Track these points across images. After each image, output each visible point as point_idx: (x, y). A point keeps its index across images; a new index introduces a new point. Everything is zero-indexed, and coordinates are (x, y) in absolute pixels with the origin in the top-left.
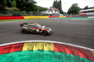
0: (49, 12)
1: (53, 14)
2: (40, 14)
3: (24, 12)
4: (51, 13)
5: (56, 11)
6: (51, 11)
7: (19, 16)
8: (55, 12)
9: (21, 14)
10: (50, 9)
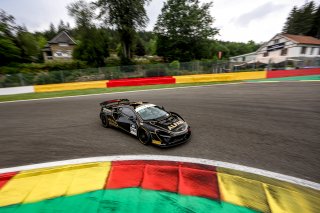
0: (266, 55)
1: (290, 63)
2: (227, 67)
3: (177, 63)
4: (276, 57)
5: (309, 50)
6: (279, 51)
7: (162, 76)
8: (303, 51)
9: (167, 70)
10: (272, 43)
